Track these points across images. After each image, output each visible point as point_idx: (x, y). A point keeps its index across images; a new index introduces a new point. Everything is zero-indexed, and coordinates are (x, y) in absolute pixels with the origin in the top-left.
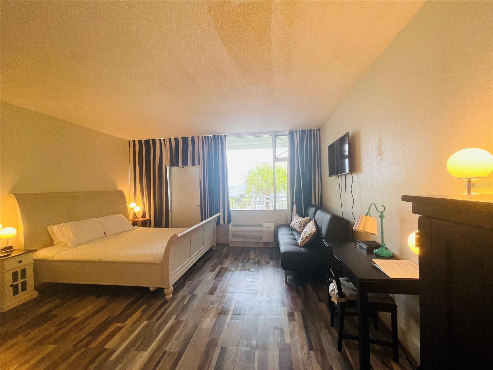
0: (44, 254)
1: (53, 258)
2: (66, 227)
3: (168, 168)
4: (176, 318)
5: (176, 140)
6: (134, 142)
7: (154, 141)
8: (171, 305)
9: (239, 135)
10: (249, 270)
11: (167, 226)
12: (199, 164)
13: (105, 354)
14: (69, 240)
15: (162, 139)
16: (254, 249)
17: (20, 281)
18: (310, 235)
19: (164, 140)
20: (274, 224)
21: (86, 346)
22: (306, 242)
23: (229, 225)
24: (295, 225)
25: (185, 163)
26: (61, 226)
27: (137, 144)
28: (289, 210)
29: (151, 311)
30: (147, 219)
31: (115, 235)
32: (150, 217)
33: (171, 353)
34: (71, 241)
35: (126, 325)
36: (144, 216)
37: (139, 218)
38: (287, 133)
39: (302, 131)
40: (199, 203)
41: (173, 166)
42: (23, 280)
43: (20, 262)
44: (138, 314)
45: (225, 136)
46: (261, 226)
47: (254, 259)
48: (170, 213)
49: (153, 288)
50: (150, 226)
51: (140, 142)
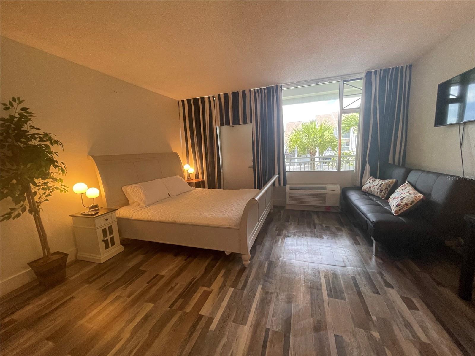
0: (123, 212)
1: (132, 217)
2: (137, 188)
3: (218, 128)
4: (263, 289)
5: (226, 96)
6: (183, 101)
7: (203, 99)
8: (250, 272)
9: (297, 84)
10: (321, 237)
11: (220, 187)
12: (251, 122)
13: (203, 322)
14: (141, 201)
15: (211, 96)
16: (316, 213)
17: (109, 237)
18: (413, 202)
19: (213, 97)
20: (339, 187)
21: (181, 308)
22: (405, 210)
23: (286, 188)
24: (373, 189)
25: (236, 122)
26: (133, 187)
27: (186, 103)
28: (359, 171)
29: (233, 277)
30: (200, 180)
31: (177, 195)
32: (203, 178)
33: (273, 331)
34: (143, 201)
35: (213, 290)
36: (197, 177)
37: (193, 180)
38: (363, 75)
39: (385, 70)
40: (252, 164)
41: (224, 126)
42: (111, 236)
43: (107, 220)
44: (220, 279)
45: (281, 86)
46: (324, 189)
47: (321, 225)
48: (222, 173)
49: (228, 252)
50: (204, 188)
51: (189, 101)
